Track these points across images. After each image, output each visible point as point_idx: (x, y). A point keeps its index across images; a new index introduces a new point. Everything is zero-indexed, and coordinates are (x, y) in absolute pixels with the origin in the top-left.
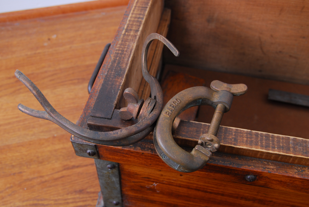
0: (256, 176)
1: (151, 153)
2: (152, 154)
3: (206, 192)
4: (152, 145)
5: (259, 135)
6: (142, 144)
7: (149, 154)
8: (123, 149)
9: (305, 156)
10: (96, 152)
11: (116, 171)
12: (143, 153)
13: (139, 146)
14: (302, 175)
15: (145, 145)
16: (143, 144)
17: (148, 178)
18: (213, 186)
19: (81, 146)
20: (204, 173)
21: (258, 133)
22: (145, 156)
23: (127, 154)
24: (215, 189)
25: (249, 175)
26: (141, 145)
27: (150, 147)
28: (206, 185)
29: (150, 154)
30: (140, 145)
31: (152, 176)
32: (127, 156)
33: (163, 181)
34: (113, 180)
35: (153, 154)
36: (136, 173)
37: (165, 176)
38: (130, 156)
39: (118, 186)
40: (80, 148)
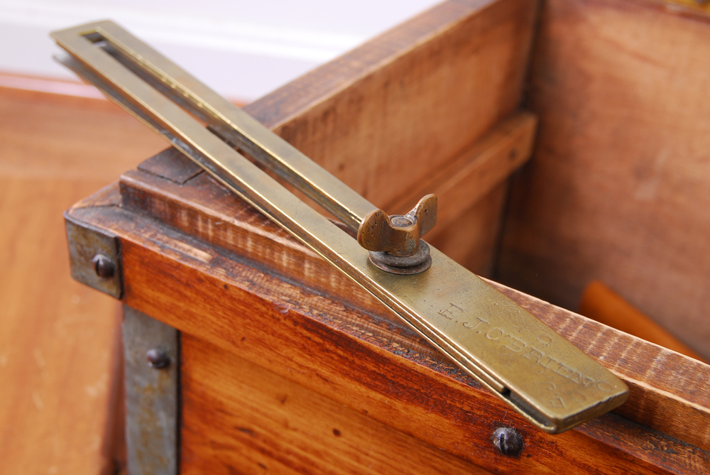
0: (525, 434)
1: (246, 289)
2: (248, 293)
4: (260, 276)
5: (568, 319)
6: (236, 266)
7: (240, 289)
8: (180, 264)
9: (685, 398)
10: (116, 268)
12: (226, 286)
13: (225, 269)
14: (664, 460)
15: (243, 270)
16: (237, 268)
17: (250, 431)
19: (85, 236)
21: (569, 314)
22: (232, 299)
23: (187, 285)
25: (501, 425)
26: (232, 268)
27: (253, 278)
29: (244, 291)
30: (228, 267)
31: (260, 426)
32: (188, 293)
33: (289, 452)
34: (159, 424)
35: (251, 291)
36: (221, 403)
37: (295, 430)
38: (194, 296)
39: (169, 453)
40: (82, 246)
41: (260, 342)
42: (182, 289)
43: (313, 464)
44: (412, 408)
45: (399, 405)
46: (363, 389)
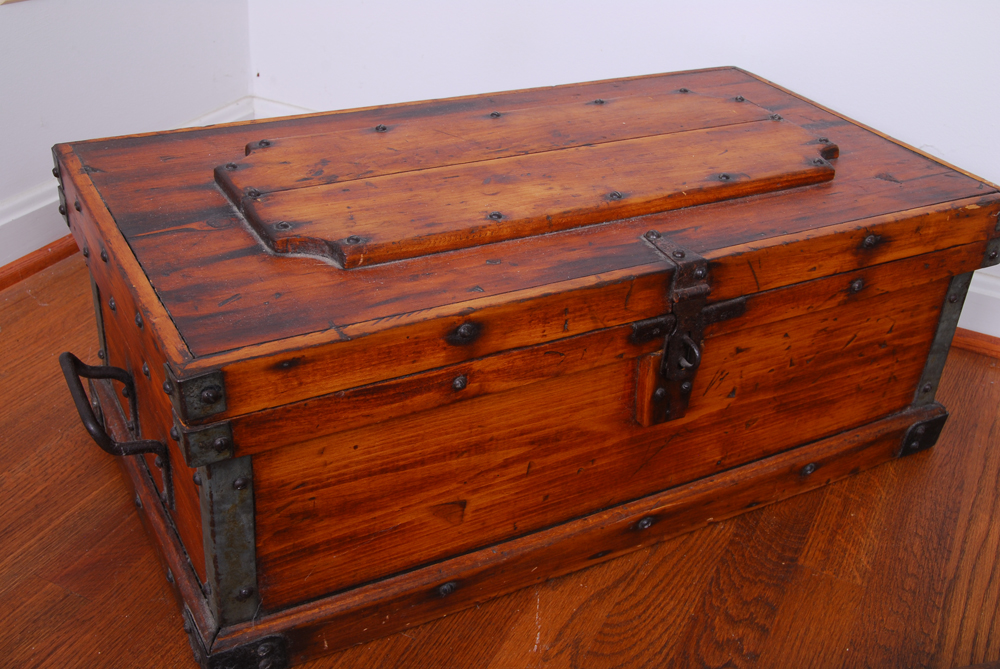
3: (397, 469)
10: (230, 441)
11: (248, 493)
17: (303, 484)
18: (406, 447)
19: (205, 435)
20: (397, 404)
24: (409, 454)
28: (397, 450)
31: (310, 477)
34: (241, 524)
36: (283, 481)
37: (331, 463)
39: (250, 537)
40: (203, 442)
41: (329, 421)
42: (277, 423)
43: (344, 474)
44: (415, 399)
45: (408, 402)
46: (388, 407)
